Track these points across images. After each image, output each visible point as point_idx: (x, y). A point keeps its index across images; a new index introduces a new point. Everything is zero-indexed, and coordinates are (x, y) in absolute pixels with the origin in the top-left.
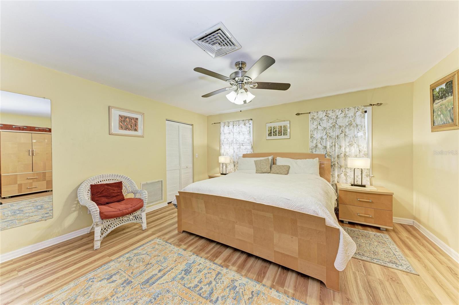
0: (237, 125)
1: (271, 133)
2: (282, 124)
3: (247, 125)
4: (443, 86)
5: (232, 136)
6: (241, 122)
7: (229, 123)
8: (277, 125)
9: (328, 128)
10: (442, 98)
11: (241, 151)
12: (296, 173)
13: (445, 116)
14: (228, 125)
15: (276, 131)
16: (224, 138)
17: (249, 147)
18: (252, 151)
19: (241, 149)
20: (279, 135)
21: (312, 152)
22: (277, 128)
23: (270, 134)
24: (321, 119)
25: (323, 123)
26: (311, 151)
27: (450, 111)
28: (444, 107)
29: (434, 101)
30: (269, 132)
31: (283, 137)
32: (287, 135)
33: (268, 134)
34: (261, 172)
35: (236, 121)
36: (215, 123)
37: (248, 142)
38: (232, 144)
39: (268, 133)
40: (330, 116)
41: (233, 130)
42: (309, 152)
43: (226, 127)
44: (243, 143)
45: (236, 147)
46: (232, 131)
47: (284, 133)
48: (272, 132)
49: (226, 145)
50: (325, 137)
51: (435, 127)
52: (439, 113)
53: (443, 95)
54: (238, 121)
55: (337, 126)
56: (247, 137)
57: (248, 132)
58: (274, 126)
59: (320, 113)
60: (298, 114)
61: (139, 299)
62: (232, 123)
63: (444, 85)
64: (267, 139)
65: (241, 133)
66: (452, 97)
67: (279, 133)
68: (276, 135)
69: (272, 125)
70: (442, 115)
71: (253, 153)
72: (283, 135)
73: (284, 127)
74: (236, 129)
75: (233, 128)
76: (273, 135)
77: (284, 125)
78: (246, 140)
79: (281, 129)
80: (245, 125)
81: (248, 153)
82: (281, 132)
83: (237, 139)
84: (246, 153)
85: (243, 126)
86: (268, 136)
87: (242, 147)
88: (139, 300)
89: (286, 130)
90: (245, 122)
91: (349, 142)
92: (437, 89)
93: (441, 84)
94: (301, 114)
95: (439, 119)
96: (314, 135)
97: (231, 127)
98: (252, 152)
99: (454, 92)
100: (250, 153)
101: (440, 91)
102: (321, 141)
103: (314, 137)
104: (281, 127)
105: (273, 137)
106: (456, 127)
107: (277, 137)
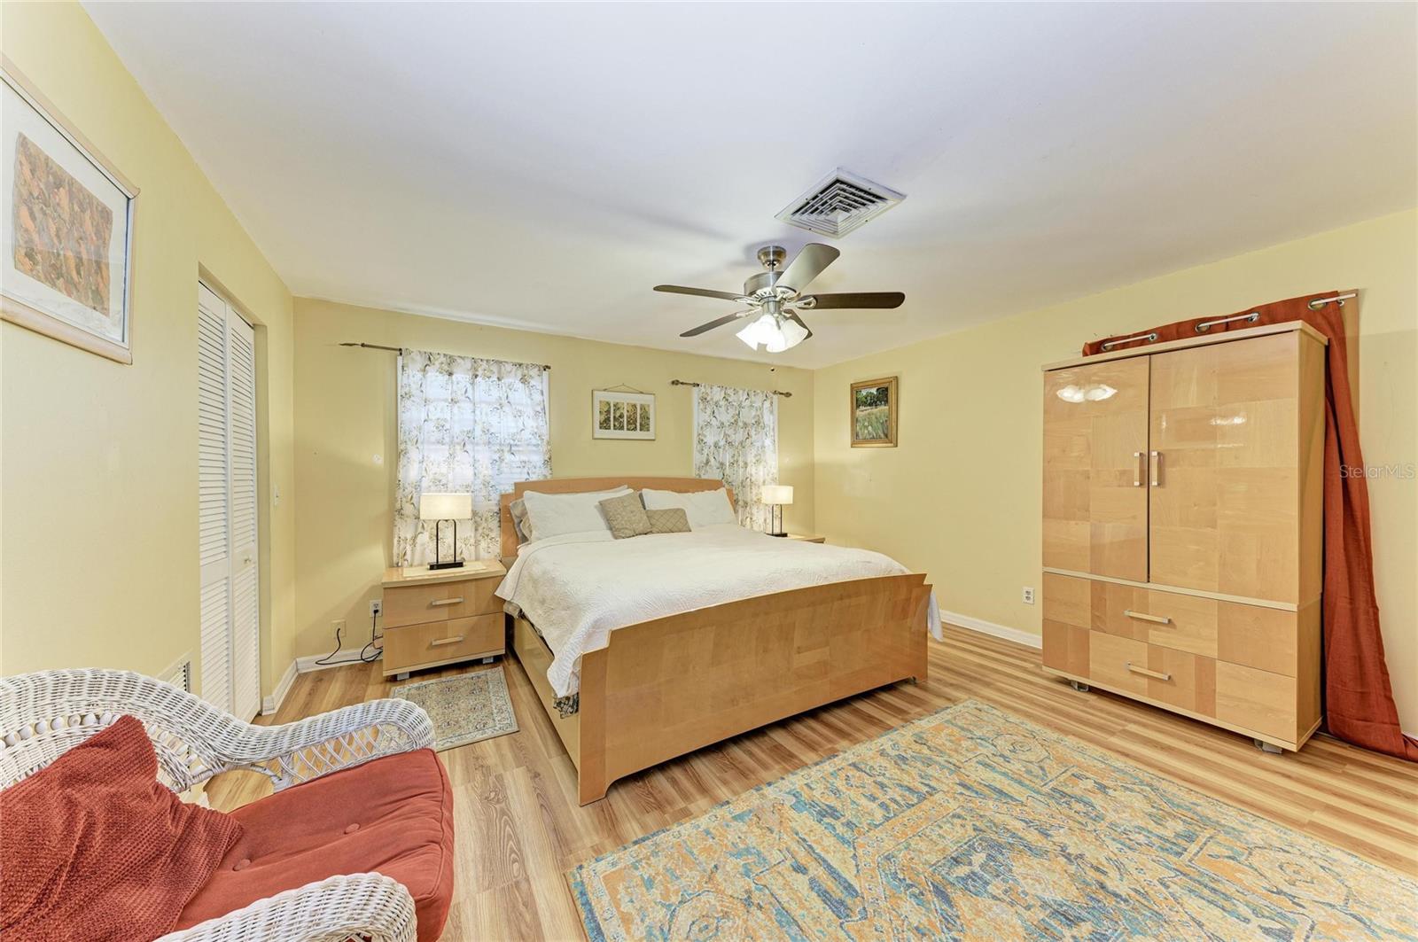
0: (489, 377)
1: (607, 420)
2: (638, 400)
3: (533, 382)
4: (874, 391)
5: (469, 416)
6: (509, 367)
7: (451, 360)
8: (625, 399)
9: (727, 424)
10: (870, 405)
11: (506, 470)
12: (701, 526)
13: (874, 429)
14: (446, 367)
15: (621, 416)
16: (423, 417)
17: (537, 459)
18: (546, 472)
19: (503, 465)
20: (628, 429)
21: (700, 476)
22: (625, 410)
23: (605, 424)
24: (717, 404)
25: (719, 413)
26: (697, 472)
27: (882, 423)
28: (874, 417)
29: (858, 406)
30: (603, 418)
31: (638, 434)
32: (648, 430)
33: (601, 424)
34: (632, 533)
35: (487, 361)
36: (363, 345)
37: (534, 442)
38: (468, 447)
39: (598, 418)
40: (730, 400)
41: (473, 389)
42: (693, 474)
43: (435, 378)
44: (512, 442)
45: (484, 456)
46: (470, 394)
47: (641, 425)
48: (612, 419)
49: (433, 447)
50: (722, 443)
51: (857, 440)
52: (866, 424)
53: (873, 402)
54: (499, 363)
55: (741, 424)
56: (531, 424)
57: (539, 409)
58: (618, 401)
59: (716, 389)
60: (675, 383)
61: (905, 923)
62: (468, 364)
63: (875, 389)
64: (596, 436)
65: (506, 408)
66: (887, 407)
67: (628, 422)
68: (622, 428)
69: (613, 398)
70: (870, 428)
71: (549, 477)
72: (641, 430)
73: (641, 409)
74: (486, 389)
75: (473, 384)
76: (615, 425)
77: (643, 403)
78: (526, 435)
79: (635, 413)
80: (524, 380)
81: (534, 478)
82: (637, 420)
83: (492, 426)
84: (523, 480)
85: (519, 385)
86: (601, 428)
87: (508, 457)
88: (910, 924)
89: (645, 418)
90: (526, 372)
91: (756, 456)
92: (864, 393)
93: (871, 386)
94: (682, 383)
95: (866, 431)
96: (705, 436)
97: (462, 377)
98: (545, 476)
99: (890, 400)
100: (541, 478)
101: (868, 396)
102: (716, 453)
103: (705, 440)
104: (635, 406)
105: (612, 433)
106: (890, 445)
107: (624, 434)
